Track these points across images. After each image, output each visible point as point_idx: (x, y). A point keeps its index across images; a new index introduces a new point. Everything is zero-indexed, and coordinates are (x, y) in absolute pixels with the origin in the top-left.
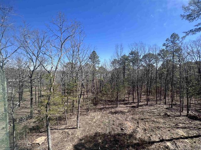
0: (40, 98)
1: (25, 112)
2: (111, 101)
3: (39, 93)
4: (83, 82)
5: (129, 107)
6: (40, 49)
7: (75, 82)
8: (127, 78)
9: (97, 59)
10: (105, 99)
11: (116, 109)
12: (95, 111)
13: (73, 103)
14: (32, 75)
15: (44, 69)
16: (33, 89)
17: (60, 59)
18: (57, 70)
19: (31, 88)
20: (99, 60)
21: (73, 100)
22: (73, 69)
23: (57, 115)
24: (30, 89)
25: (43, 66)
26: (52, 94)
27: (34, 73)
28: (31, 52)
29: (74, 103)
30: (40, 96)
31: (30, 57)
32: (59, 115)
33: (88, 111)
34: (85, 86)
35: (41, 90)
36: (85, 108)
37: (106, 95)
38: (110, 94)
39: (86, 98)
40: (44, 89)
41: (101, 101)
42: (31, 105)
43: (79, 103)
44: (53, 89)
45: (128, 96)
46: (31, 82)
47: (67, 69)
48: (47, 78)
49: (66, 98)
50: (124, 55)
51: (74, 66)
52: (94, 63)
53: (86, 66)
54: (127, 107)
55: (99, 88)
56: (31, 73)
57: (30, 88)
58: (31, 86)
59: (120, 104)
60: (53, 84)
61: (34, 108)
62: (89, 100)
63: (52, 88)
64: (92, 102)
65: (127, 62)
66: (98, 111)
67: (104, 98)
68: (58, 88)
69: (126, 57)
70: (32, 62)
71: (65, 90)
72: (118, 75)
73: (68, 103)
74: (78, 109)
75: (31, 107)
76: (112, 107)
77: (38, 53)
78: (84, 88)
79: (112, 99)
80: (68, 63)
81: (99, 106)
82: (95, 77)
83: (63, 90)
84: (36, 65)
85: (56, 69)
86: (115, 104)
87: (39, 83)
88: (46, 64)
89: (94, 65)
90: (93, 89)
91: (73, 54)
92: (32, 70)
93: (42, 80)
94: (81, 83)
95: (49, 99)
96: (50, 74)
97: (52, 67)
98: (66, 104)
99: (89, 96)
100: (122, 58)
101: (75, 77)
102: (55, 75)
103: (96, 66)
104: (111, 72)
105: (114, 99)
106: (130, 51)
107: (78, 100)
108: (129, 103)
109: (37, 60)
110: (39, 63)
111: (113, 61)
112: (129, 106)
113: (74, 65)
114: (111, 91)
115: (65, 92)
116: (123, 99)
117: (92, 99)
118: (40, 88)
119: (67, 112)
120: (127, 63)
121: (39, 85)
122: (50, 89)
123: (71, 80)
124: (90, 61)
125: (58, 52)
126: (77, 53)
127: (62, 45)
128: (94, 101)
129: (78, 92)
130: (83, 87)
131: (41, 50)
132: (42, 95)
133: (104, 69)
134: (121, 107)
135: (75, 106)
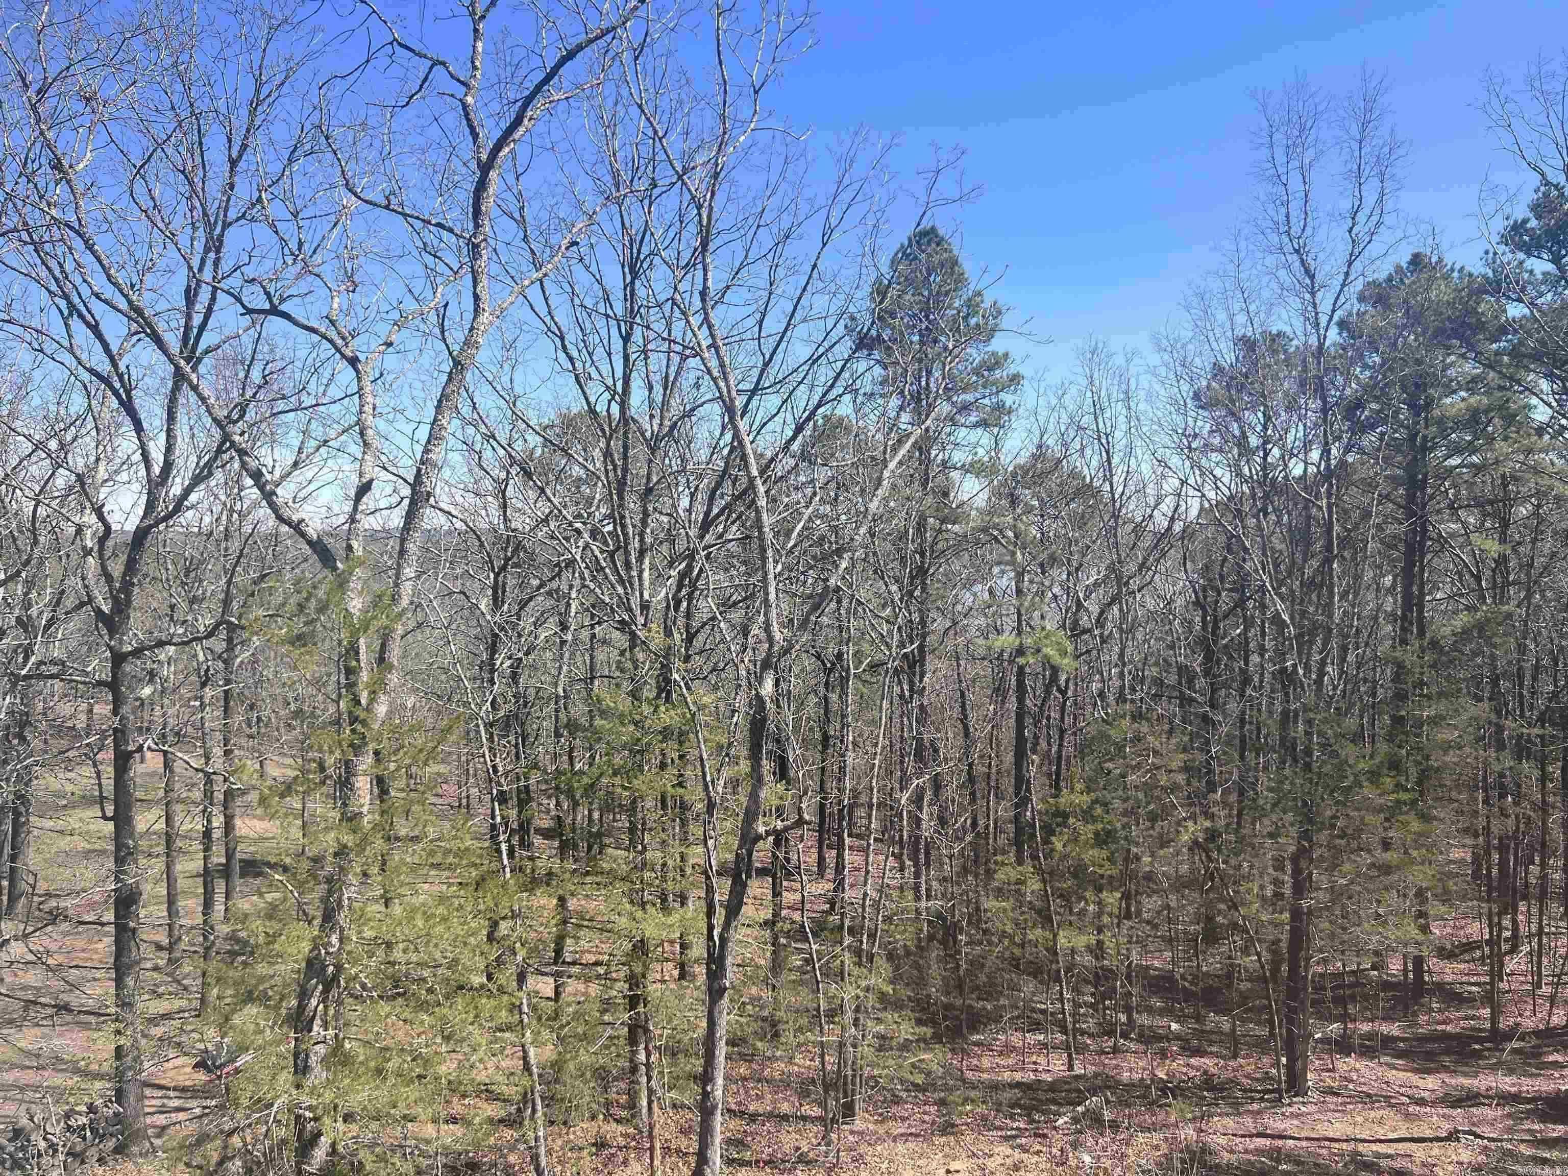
0: (220, 887)
1: (57, 1062)
2: (1188, 996)
3: (207, 834)
4: (768, 687)
5: (1506, 1099)
6: (215, 245)
7: (665, 687)
8: (1465, 634)
9: (975, 354)
10: (1098, 950)
11: (1276, 1124)
12: (948, 1129)
13: (634, 981)
14: (127, 587)
15: (264, 511)
16: (138, 769)
17: (458, 364)
18: (431, 519)
19: (123, 761)
20: (996, 362)
21: (641, 948)
22: (632, 504)
23: (430, 1130)
24: (109, 771)
25: (257, 476)
26: (361, 847)
27: (147, 564)
28: (109, 292)
29: (654, 990)
30: (226, 872)
31: (105, 367)
32: (451, 1134)
33: (849, 1111)
34: (794, 752)
35: (229, 795)
36: (804, 1064)
37: (1112, 898)
38: (1181, 884)
39: (820, 928)
40: (273, 771)
41: (1028, 986)
42: (119, 982)
43: (715, 992)
44: (381, 784)
45: (1476, 930)
46: (113, 686)
47: (555, 513)
48: (299, 626)
49: (545, 901)
50: (1416, 260)
51: (639, 468)
52: (920, 415)
53: (804, 456)
54: (1470, 1099)
55: (1008, 784)
56: (117, 568)
57: (107, 755)
58: (120, 734)
59: (1344, 1046)
60: (381, 709)
61: (153, 1021)
62: (857, 952)
63: (366, 762)
64: (905, 993)
65: (1470, 368)
66: (985, 1124)
67: (1081, 941)
68: (434, 768)
69: (1440, 293)
70: (128, 427)
71: (524, 798)
72: (1310, 585)
73: (572, 987)
74: (706, 1078)
75: (124, 1004)
76: (1208, 1082)
77: (190, 296)
78: (782, 771)
79: (1212, 963)
80: (569, 422)
81: (1008, 1049)
82: (939, 624)
83: (502, 798)
84: (168, 466)
85: (411, 516)
86: (1261, 1046)
87: (208, 692)
88: (295, 440)
89: (922, 448)
90: (918, 799)
91: (630, 294)
92: (131, 525)
93: (243, 656)
94: (741, 702)
95: (328, 916)
96: (342, 584)
97: (364, 489)
98: (546, 987)
99: (849, 894)
100: (1373, 317)
101: (656, 614)
102: (407, 589)
103: (959, 457)
104: (1188, 533)
105: (1249, 961)
106: (1529, 196)
107: (698, 950)
108: (1498, 1037)
109: (187, 397)
110: (209, 438)
111: (1218, 370)
112: (1506, 1083)
113: (639, 451)
114: (1192, 831)
115: (524, 829)
116: (1395, 966)
117: (903, 938)
118: (218, 763)
119: (550, 1100)
120: (1472, 385)
121: (212, 717)
122: (345, 783)
123: (601, 655)
124: (866, 385)
125: (431, 274)
126: (690, 285)
127: (481, 186)
128: (936, 973)
129: (695, 830)
130: (767, 765)
131: (226, 266)
132: (244, 851)
133: (1086, 491)
134: (1368, 1099)
135: (660, 1032)
